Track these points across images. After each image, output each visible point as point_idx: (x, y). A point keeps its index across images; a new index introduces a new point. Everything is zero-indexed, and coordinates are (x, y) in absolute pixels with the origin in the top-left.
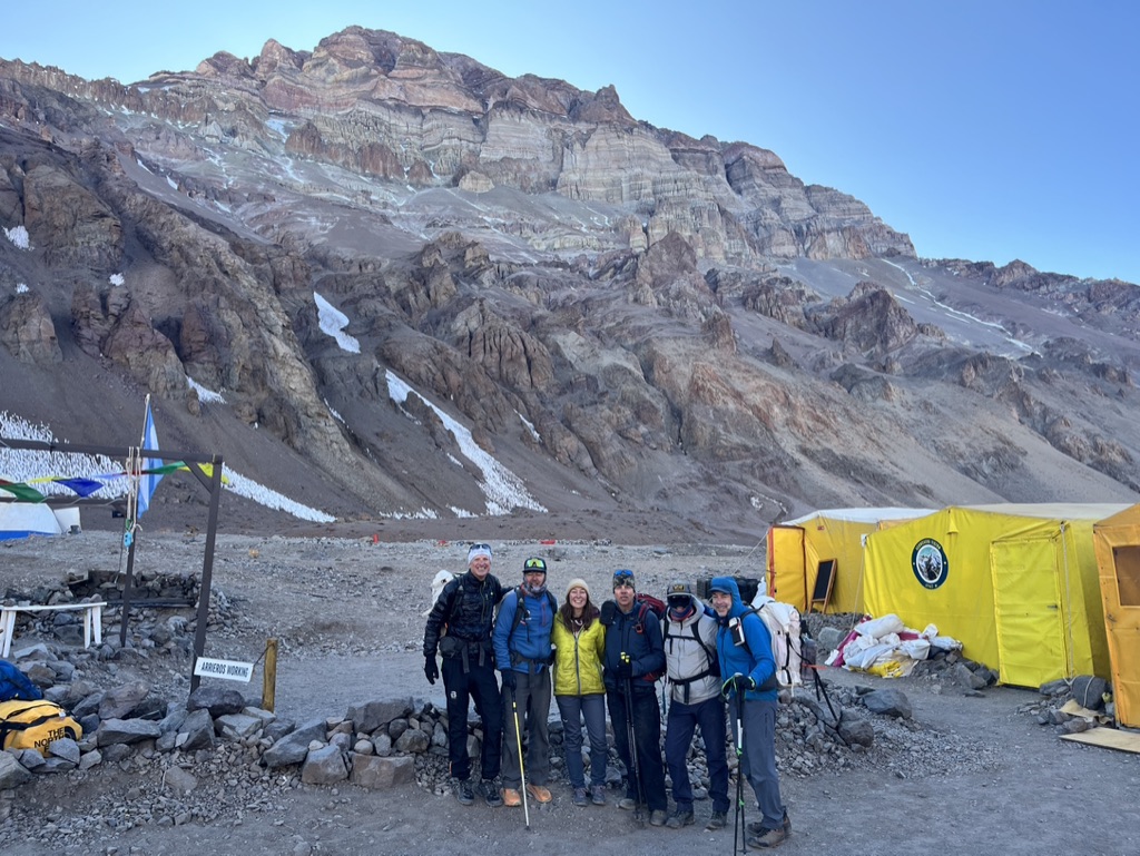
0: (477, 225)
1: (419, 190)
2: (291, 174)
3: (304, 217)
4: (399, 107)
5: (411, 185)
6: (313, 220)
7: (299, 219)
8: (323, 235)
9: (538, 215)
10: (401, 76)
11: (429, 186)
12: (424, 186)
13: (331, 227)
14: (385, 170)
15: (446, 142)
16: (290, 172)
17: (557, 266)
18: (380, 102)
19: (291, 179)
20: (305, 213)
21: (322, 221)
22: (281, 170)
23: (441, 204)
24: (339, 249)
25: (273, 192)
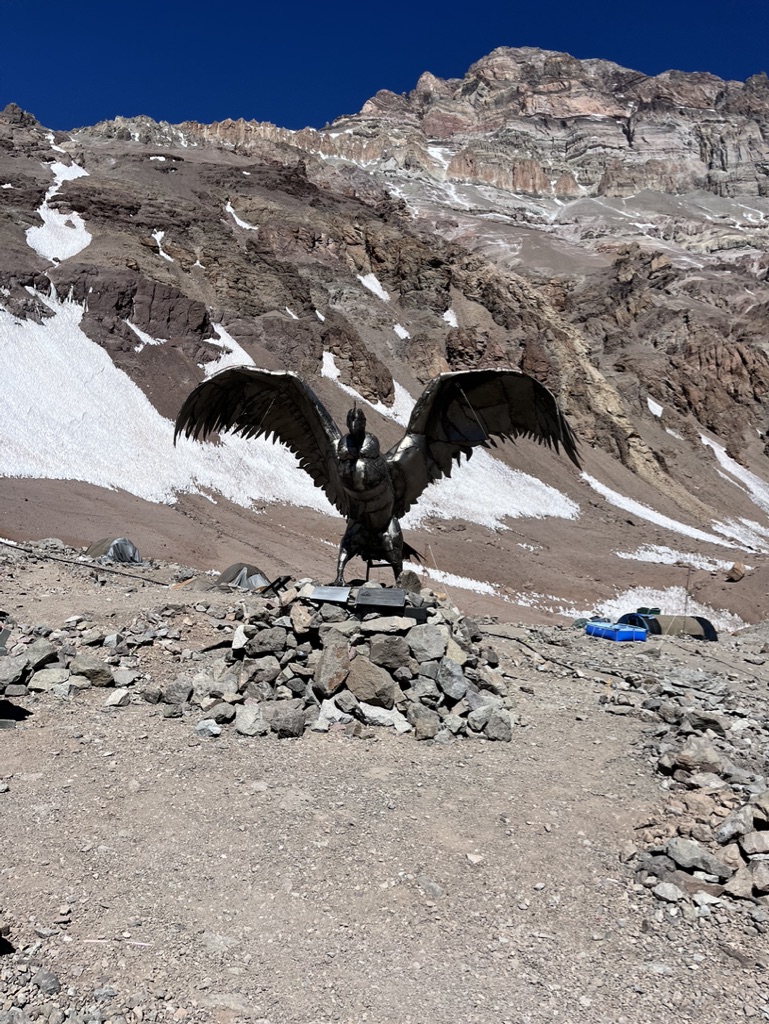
0: (631, 233)
1: (566, 202)
2: (456, 199)
3: (492, 240)
4: (545, 121)
5: (559, 198)
6: (501, 242)
7: (489, 242)
8: (516, 257)
9: (691, 217)
10: (545, 90)
11: (575, 198)
12: (571, 198)
13: (519, 248)
14: (534, 186)
15: (589, 152)
16: (455, 197)
17: (724, 269)
18: (527, 119)
19: (458, 204)
20: (491, 236)
21: (509, 243)
22: (447, 195)
23: (591, 215)
24: (537, 269)
25: (454, 218)
